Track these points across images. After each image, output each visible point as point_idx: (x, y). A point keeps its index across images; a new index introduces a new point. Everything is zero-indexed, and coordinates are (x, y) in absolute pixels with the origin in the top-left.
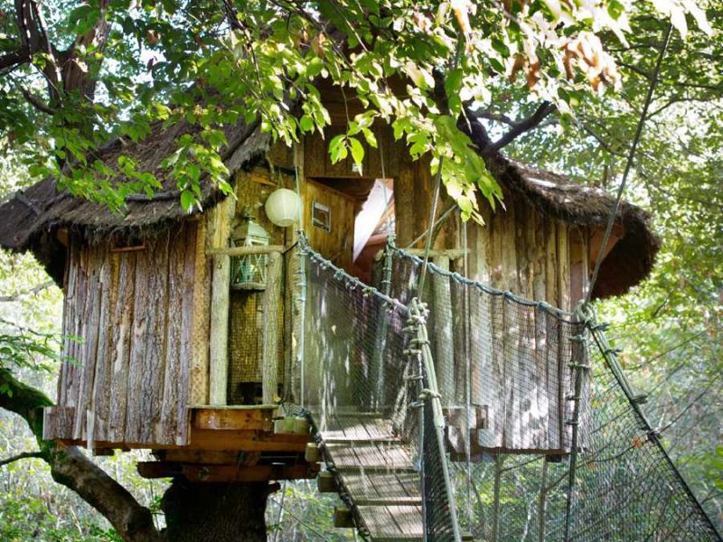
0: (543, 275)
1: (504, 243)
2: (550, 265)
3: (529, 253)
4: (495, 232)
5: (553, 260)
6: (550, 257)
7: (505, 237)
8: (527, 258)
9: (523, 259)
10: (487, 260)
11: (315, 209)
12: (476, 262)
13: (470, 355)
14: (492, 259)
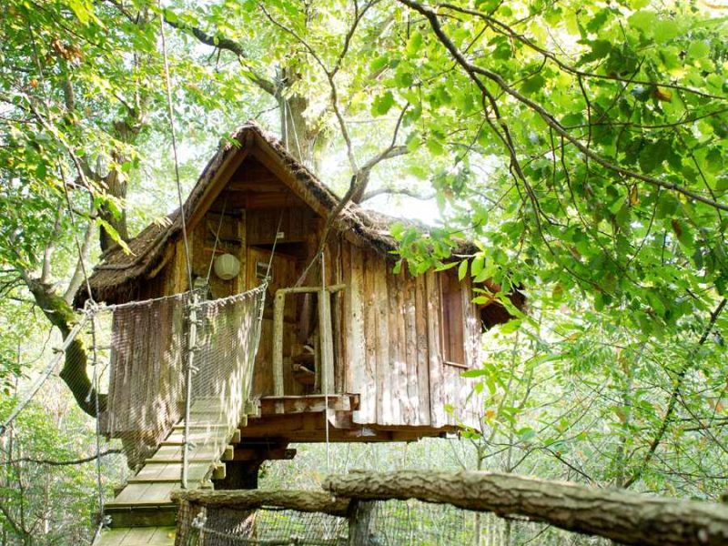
0: (413, 300)
1: (376, 279)
2: (419, 292)
3: (399, 285)
4: (367, 271)
5: (421, 288)
6: (419, 287)
7: (377, 274)
8: (396, 288)
9: (393, 289)
10: (360, 292)
11: (258, 267)
12: (350, 294)
13: (343, 356)
14: (365, 290)
